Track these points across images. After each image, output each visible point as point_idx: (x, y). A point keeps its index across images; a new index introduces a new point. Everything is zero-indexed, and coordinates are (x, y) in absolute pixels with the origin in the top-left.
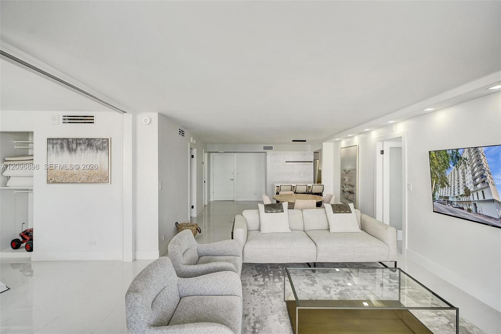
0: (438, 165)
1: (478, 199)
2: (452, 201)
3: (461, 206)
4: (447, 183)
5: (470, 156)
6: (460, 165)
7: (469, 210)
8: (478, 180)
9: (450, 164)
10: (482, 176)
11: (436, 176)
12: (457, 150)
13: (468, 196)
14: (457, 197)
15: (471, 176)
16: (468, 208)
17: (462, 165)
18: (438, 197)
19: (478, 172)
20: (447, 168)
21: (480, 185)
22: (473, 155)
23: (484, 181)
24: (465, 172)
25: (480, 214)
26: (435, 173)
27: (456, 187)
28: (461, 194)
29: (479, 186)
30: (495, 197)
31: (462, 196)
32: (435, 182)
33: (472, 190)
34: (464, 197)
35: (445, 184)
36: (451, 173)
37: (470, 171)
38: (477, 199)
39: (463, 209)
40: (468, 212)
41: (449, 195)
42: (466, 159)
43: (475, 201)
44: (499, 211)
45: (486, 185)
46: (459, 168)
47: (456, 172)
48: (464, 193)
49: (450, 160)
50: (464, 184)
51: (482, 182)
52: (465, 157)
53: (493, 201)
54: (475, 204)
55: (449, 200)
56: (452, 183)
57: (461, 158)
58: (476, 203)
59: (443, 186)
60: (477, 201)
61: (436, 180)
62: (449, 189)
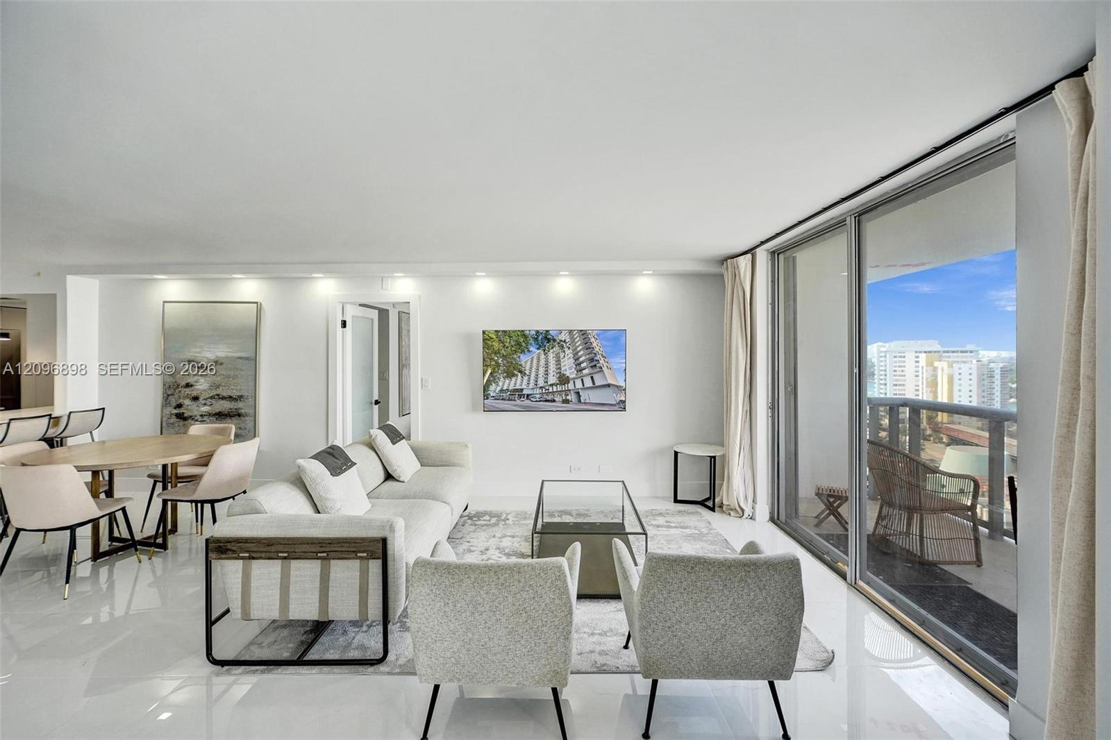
0: (501, 348)
1: (583, 385)
2: (531, 395)
3: (550, 397)
4: (520, 372)
5: (573, 340)
6: (552, 348)
7: (566, 401)
8: (583, 365)
9: (529, 346)
10: (592, 360)
11: (493, 363)
12: (547, 331)
13: (564, 384)
14: (541, 388)
15: (572, 360)
16: (564, 398)
17: (557, 349)
18: (497, 391)
19: (585, 356)
20: (523, 352)
21: (587, 370)
22: (577, 338)
23: (595, 366)
24: (562, 357)
25: (585, 403)
26: (492, 359)
27: (540, 376)
28: (549, 383)
29: (585, 372)
30: (610, 381)
31: (552, 385)
32: (489, 371)
33: (571, 377)
34: (556, 386)
35: (516, 372)
36: (530, 360)
37: (571, 355)
38: (581, 386)
39: (554, 401)
40: (564, 403)
41: (524, 387)
42: (565, 341)
43: (578, 389)
44: (617, 396)
45: (598, 370)
46: (549, 351)
47: (543, 356)
48: (558, 382)
49: (532, 341)
50: (558, 371)
51: (592, 367)
52: (563, 339)
53: (609, 385)
54: (578, 393)
55: (524, 393)
56: (533, 370)
57: (554, 340)
58: (580, 391)
59: (510, 375)
60: (581, 389)
61: (494, 369)
62: (526, 378)
